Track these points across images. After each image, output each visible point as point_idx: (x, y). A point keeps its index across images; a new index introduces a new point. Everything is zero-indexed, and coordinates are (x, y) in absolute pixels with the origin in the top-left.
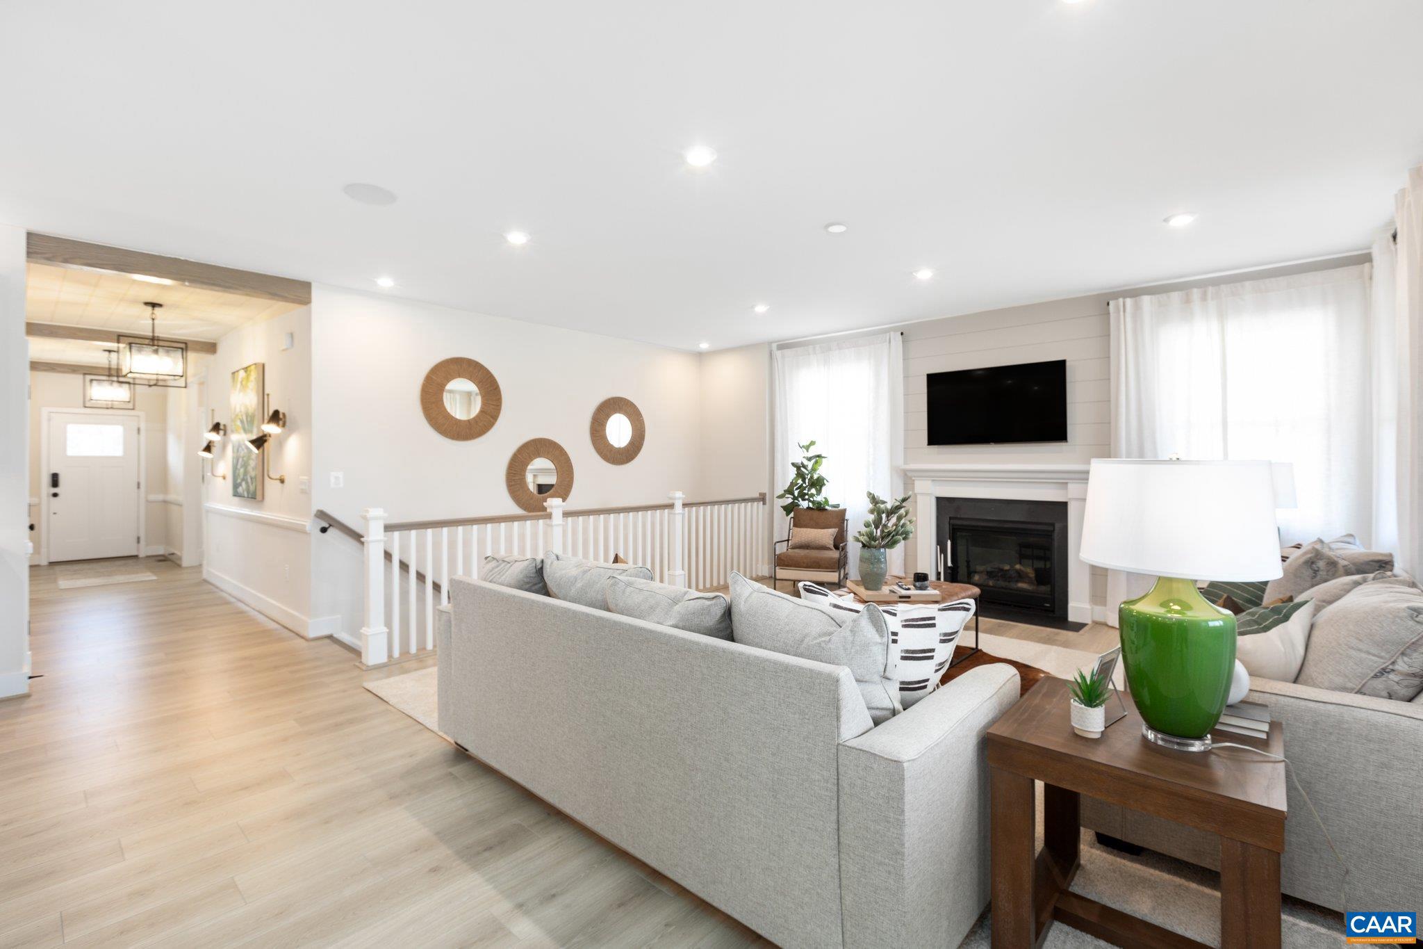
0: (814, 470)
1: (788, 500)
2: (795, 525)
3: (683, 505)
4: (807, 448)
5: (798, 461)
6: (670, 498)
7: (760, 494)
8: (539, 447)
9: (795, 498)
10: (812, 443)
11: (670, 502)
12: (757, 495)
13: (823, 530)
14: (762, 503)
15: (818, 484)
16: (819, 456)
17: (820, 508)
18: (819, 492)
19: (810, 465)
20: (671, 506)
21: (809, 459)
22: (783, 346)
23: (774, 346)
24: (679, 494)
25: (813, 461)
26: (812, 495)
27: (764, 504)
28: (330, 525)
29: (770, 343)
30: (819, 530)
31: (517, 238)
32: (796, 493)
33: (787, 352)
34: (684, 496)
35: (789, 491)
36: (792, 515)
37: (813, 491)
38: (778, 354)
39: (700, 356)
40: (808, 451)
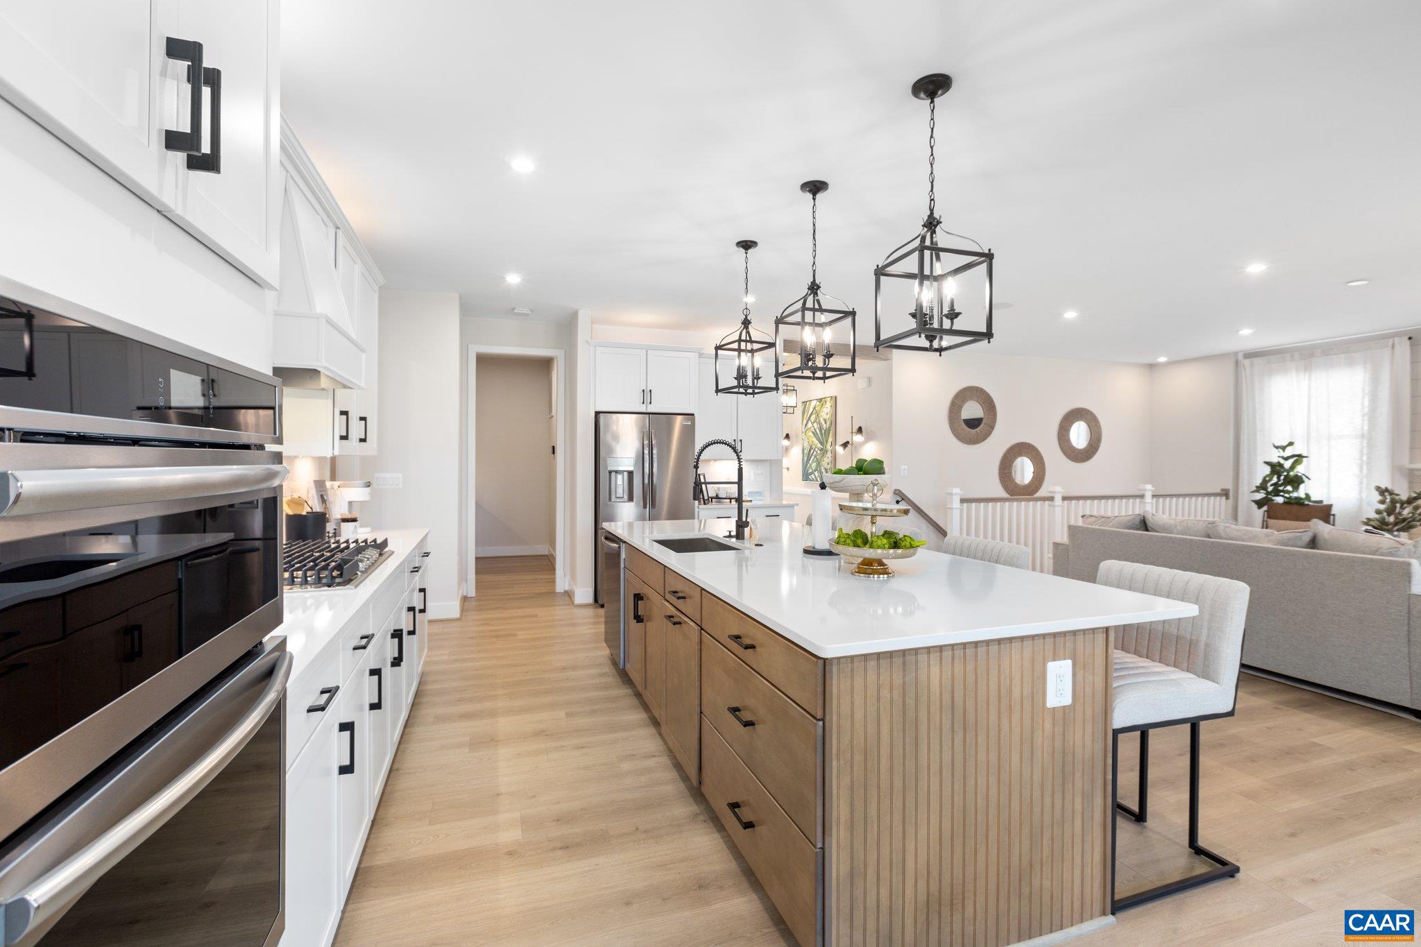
0: (1292, 468)
1: (1260, 496)
2: (1269, 517)
3: (1153, 496)
4: (1284, 448)
5: (1275, 460)
6: (1141, 490)
7: (1222, 490)
8: (1022, 449)
9: (1268, 493)
10: (1291, 444)
11: (1141, 493)
12: (1219, 491)
13: (1304, 523)
14: (1224, 498)
15: (1296, 481)
16: (1300, 456)
17: (1299, 502)
18: (1296, 488)
19: (1287, 464)
20: (1142, 496)
21: (1286, 459)
22: (1250, 355)
23: (1240, 356)
24: (1149, 487)
25: (1291, 461)
26: (1288, 492)
27: (1227, 498)
28: (903, 499)
29: (1236, 353)
30: (1301, 522)
31: (1070, 315)
32: (1270, 489)
33: (1257, 361)
34: (1153, 489)
35: (1263, 487)
36: (1265, 508)
37: (1289, 488)
38: (1247, 362)
39: (1152, 367)
40: (1284, 451)
